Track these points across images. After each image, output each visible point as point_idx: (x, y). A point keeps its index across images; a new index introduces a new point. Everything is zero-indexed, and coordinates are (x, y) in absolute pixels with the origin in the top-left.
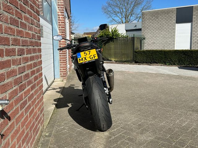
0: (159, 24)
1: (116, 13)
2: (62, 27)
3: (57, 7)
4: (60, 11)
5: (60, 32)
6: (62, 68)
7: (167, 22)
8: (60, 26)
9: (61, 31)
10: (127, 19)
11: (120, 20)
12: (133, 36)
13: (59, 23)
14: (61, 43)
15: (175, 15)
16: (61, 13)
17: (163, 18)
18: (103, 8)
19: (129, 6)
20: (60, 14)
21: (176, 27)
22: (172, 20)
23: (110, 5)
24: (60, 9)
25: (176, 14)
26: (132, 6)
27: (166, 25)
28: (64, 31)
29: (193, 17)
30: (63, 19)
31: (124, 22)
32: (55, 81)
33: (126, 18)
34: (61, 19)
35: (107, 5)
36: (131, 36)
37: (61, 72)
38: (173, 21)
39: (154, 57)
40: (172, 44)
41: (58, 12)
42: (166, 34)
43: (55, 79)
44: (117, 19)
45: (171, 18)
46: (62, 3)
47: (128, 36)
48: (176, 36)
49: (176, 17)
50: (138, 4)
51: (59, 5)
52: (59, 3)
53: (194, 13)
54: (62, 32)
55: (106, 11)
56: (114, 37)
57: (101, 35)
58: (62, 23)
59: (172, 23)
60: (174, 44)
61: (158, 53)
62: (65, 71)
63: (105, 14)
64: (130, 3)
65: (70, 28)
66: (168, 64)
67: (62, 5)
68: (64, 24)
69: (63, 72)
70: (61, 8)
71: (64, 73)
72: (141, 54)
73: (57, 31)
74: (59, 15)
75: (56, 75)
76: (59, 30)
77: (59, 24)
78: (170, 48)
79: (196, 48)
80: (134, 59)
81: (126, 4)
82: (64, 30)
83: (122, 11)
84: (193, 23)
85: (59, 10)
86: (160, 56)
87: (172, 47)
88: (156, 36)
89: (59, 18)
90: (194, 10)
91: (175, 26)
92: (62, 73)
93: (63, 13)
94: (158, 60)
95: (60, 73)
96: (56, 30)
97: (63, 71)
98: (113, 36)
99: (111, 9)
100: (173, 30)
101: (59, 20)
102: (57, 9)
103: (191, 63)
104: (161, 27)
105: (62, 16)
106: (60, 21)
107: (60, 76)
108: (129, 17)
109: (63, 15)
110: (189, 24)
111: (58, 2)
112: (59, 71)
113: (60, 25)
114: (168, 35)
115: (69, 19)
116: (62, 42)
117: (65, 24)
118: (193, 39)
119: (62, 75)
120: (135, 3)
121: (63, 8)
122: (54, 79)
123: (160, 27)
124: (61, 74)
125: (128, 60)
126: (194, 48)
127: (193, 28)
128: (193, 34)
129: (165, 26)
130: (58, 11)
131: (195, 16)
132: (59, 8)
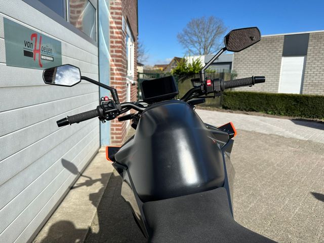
0: (258, 56)
1: (193, 42)
2: (117, 51)
3: (108, 12)
4: (114, 20)
5: (113, 60)
6: (115, 128)
7: (270, 54)
8: (114, 49)
9: (114, 58)
10: (206, 50)
11: (198, 52)
12: (222, 72)
13: (112, 42)
14: (115, 81)
15: (282, 45)
16: (116, 23)
17: (263, 48)
18: (178, 36)
19: (209, 35)
20: (114, 25)
21: (282, 62)
22: (277, 52)
23: (186, 33)
24: (114, 16)
25: (283, 43)
26: (213, 35)
27: (269, 58)
28: (120, 59)
29: (309, 48)
30: (120, 35)
31: (202, 53)
32: (101, 152)
33: (204, 49)
34: (115, 35)
35: (183, 33)
36: (219, 72)
37: (112, 134)
38: (279, 54)
39: (250, 102)
40: (275, 85)
41: (111, 23)
42: (267, 70)
43: (102, 146)
44: (194, 49)
45: (275, 50)
46: (119, 5)
47: (215, 72)
48: (280, 74)
49: (282, 47)
50: (220, 33)
51: (112, 8)
52: (112, 4)
53: (310, 43)
54: (117, 61)
55: (182, 40)
56: (196, 72)
57: (178, 68)
58: (117, 42)
59: (277, 56)
60: (277, 85)
61: (256, 97)
62: (120, 132)
63: (181, 43)
64: (210, 31)
65: (136, 57)
66: (270, 113)
67: (119, 9)
68: (120, 45)
69: (116, 134)
70: (117, 13)
71: (118, 136)
72: (232, 96)
73: (107, 59)
74: (111, 28)
75: (103, 140)
76: (112, 56)
77: (112, 45)
78: (272, 90)
79: (309, 92)
80: (222, 103)
81: (205, 33)
82: (120, 57)
83: (200, 40)
84: (308, 57)
85: (114, 18)
86: (260, 100)
87: (275, 89)
88: (252, 72)
89: (112, 33)
90: (310, 38)
91: (280, 60)
92: (115, 136)
93: (121, 23)
94: (257, 106)
95: (110, 136)
96: (105, 56)
97: (117, 132)
98: (194, 70)
99: (188, 38)
100: (277, 66)
101: (112, 37)
102: (110, 15)
103: (304, 114)
104: (261, 60)
105: (117, 30)
106: (114, 40)
107: (111, 142)
108: (208, 48)
109: (121, 28)
110: (302, 59)
111: (111, 2)
112: (110, 131)
113: (112, 47)
114: (269, 72)
115: (134, 41)
116: (117, 79)
117: (123, 45)
118: (306, 79)
119: (115, 139)
120: (217, 31)
121: (121, 15)
122: (99, 146)
123: (259, 61)
124: (112, 138)
125: (213, 104)
126: (306, 92)
127: (307, 64)
128: (306, 72)
129: (266, 60)
130: (111, 20)
131: (311, 48)
132: (112, 13)
